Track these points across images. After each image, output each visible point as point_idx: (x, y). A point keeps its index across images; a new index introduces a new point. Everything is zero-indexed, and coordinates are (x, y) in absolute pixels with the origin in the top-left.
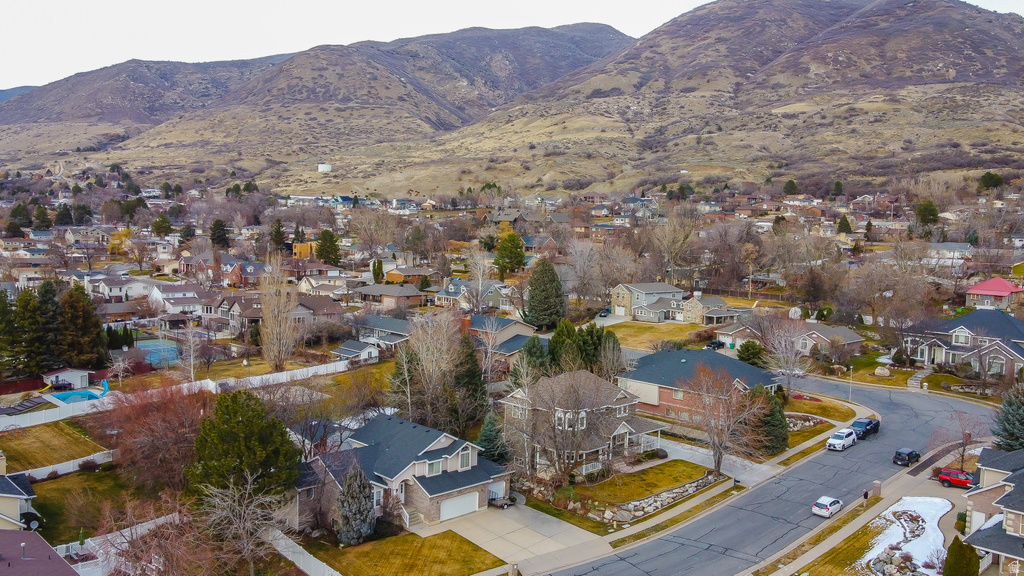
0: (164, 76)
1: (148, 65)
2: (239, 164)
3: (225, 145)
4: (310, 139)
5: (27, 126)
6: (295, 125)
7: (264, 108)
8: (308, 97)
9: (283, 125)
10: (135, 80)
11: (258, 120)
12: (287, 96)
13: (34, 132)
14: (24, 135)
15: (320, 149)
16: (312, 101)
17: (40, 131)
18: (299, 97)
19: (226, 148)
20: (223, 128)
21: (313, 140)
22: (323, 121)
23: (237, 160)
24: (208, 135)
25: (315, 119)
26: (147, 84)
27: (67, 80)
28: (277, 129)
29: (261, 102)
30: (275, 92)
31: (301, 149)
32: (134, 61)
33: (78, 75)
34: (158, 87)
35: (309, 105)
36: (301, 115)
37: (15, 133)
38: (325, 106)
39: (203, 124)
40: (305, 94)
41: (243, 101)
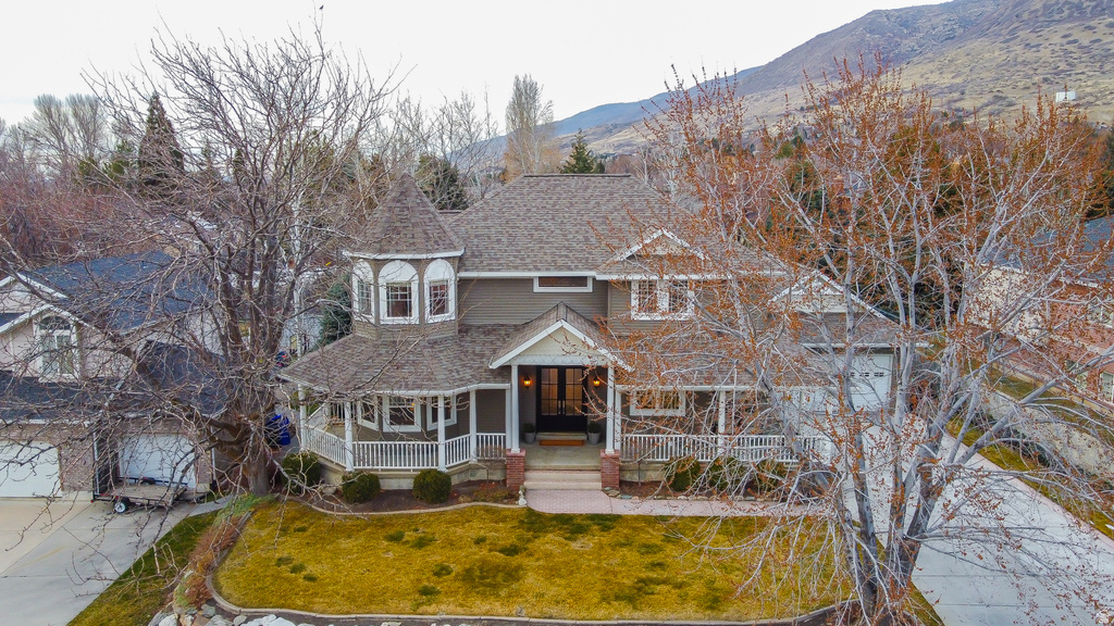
0: (904, 24)
1: (887, 14)
2: (958, 105)
3: (952, 86)
4: (1063, 66)
5: (767, 92)
6: (1045, 53)
7: (1008, 37)
8: (1070, 16)
9: (1030, 55)
10: (871, 32)
11: (997, 53)
12: (1041, 19)
13: (769, 98)
14: (762, 102)
15: (1074, 78)
16: (1076, 19)
17: (776, 96)
18: (1057, 17)
19: (951, 89)
20: (953, 68)
21: (1068, 68)
22: (1086, 42)
23: (955, 101)
24: (934, 78)
25: (1075, 41)
26: (883, 35)
27: (807, 43)
28: (1020, 60)
29: (1004, 32)
30: (1025, 16)
31: (1045, 80)
32: (874, 12)
33: (818, 37)
34: (895, 35)
35: (1069, 25)
36: (1057, 39)
37: (757, 100)
38: (1092, 23)
39: (931, 66)
40: (1066, 12)
41: (982, 34)
